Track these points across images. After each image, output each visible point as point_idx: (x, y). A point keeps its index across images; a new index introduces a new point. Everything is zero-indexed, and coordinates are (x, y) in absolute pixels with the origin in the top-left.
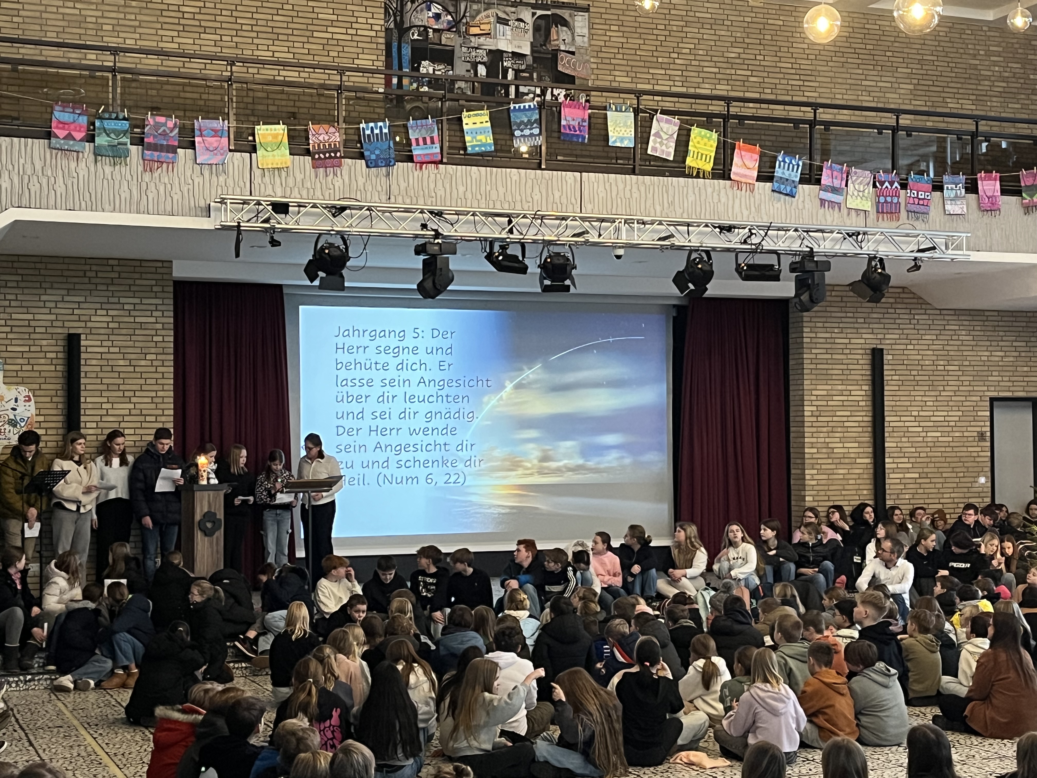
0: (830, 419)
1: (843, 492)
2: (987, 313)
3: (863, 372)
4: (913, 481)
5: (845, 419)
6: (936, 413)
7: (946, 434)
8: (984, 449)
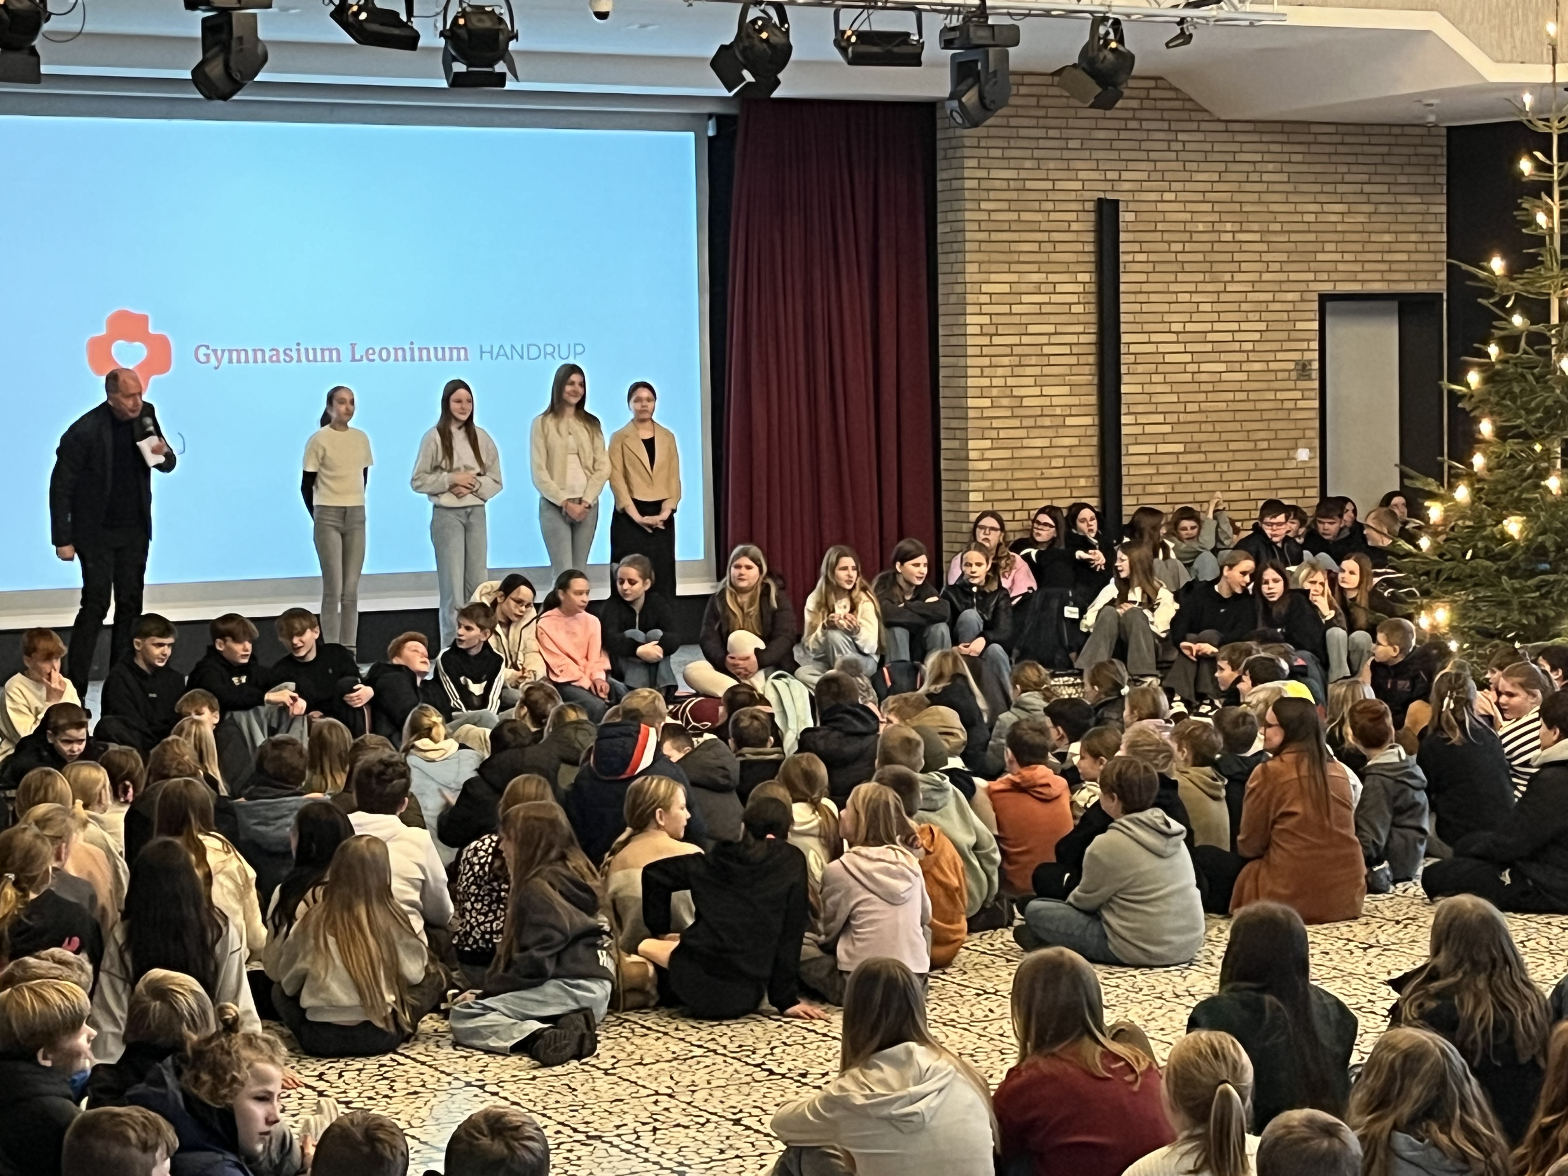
0: (1015, 340)
1: (1041, 484)
2: (1314, 129)
3: (1079, 247)
4: (1173, 458)
5: (1044, 339)
6: (1217, 326)
7: (1237, 366)
8: (1307, 394)
